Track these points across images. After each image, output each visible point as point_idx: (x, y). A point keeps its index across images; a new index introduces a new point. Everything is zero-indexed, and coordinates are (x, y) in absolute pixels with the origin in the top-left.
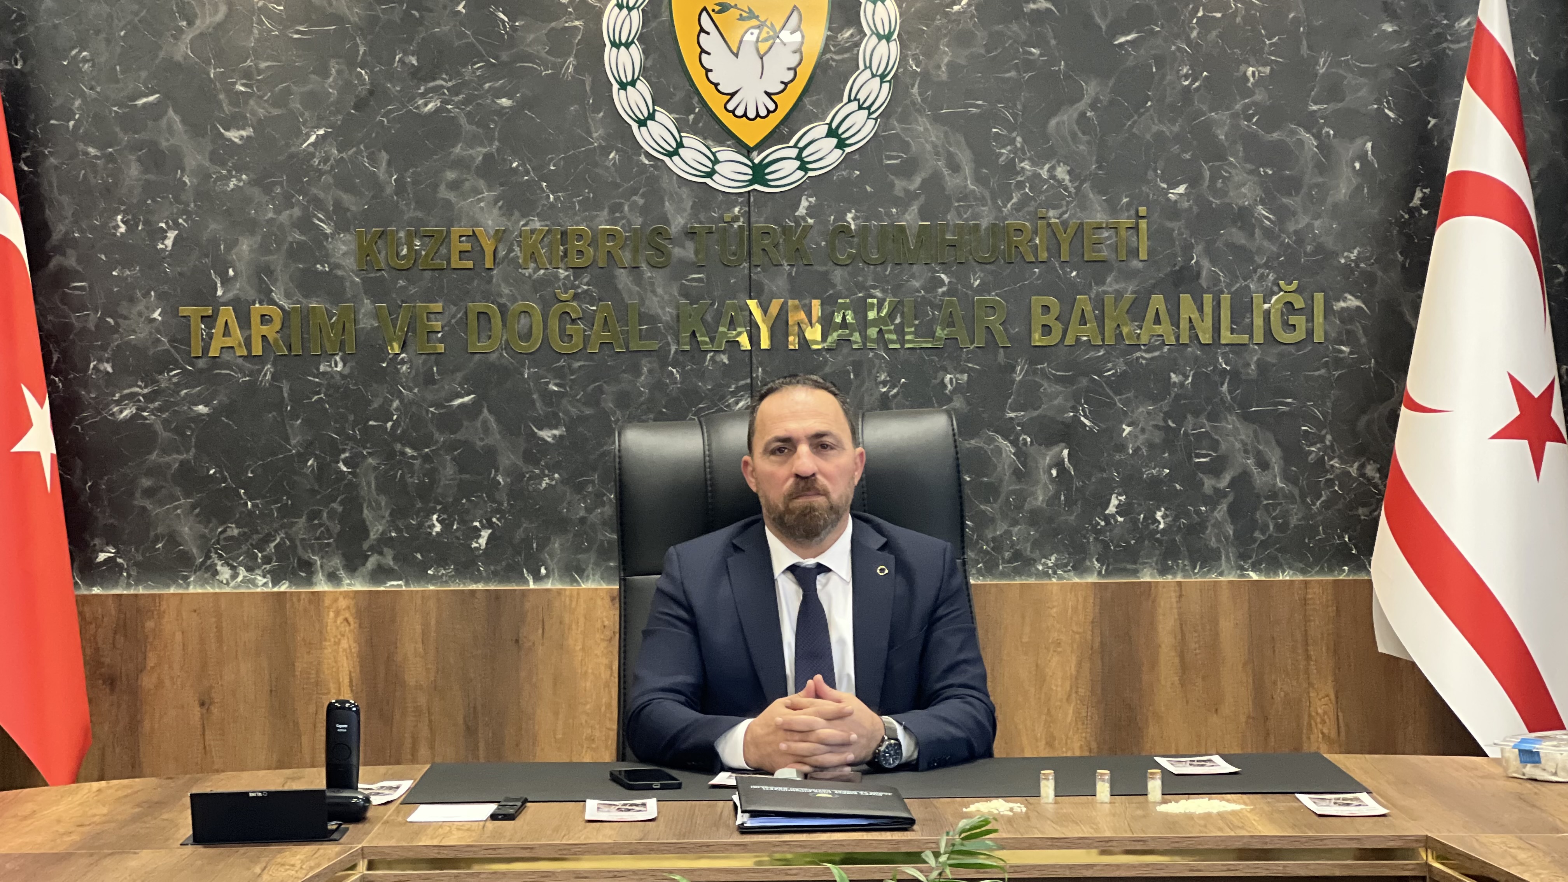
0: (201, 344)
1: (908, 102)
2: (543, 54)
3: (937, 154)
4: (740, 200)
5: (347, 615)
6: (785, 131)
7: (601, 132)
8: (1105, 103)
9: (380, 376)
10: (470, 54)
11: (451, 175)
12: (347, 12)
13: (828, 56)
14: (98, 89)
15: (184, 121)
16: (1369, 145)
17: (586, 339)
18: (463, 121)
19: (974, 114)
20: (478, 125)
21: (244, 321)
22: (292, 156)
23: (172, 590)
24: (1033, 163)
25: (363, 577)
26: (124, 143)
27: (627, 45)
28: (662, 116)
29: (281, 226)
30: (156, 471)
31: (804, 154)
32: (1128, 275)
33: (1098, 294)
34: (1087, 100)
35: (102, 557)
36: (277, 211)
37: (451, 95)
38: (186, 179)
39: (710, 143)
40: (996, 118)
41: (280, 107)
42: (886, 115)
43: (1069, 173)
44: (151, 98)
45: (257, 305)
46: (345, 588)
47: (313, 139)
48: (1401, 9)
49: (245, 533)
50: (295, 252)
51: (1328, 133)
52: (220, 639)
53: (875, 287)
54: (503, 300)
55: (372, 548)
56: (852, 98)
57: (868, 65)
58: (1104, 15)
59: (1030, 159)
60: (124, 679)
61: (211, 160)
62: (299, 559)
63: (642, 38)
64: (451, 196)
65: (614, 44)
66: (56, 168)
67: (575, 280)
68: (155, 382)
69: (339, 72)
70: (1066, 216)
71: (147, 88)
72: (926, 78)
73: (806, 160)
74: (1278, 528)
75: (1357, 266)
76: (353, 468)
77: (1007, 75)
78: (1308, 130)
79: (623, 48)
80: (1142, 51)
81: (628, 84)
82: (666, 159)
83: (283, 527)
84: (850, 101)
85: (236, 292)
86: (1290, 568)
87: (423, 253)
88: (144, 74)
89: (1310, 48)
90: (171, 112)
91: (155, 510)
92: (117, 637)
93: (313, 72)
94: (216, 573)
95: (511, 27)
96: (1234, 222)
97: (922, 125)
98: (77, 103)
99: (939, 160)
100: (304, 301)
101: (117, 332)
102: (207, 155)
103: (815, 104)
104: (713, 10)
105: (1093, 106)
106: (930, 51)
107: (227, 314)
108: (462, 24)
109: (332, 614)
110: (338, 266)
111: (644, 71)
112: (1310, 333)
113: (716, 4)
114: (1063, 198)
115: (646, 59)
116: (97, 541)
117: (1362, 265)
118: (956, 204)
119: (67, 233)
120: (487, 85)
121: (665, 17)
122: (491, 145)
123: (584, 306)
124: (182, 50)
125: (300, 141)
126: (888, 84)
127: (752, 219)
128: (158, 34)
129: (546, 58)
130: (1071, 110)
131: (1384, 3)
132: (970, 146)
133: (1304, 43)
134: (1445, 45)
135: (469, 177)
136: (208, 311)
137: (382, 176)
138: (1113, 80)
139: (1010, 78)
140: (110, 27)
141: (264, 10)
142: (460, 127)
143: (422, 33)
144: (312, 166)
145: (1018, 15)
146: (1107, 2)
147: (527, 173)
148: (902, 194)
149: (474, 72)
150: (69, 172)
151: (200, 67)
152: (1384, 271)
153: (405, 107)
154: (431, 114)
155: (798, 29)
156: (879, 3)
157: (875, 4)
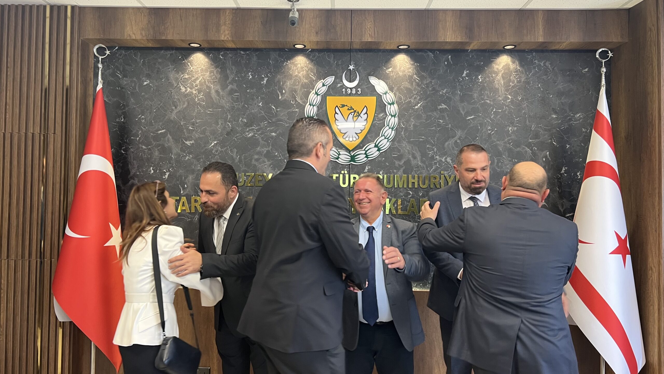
1: (400, 137)
2: (286, 119)
3: (409, 153)
4: (347, 167)
6: (361, 145)
8: (463, 138)
10: (263, 119)
11: (256, 157)
12: (225, 105)
13: (375, 122)
14: (147, 128)
15: (173, 138)
16: (548, 153)
18: (260, 140)
19: (421, 141)
20: (265, 141)
21: (189, 202)
22: (206, 150)
24: (440, 157)
26: (154, 145)
31: (367, 153)
34: (457, 137)
37: (257, 131)
38: (173, 156)
39: (337, 148)
40: (428, 142)
41: (203, 134)
42: (393, 141)
43: (451, 160)
44: (163, 131)
45: (194, 196)
47: (213, 144)
48: (558, 110)
51: (535, 149)
56: (383, 135)
57: (388, 125)
58: (464, 110)
59: (439, 155)
61: (181, 150)
63: (317, 115)
64: (257, 164)
66: (133, 152)
69: (222, 124)
70: (450, 173)
71: (162, 128)
72: (406, 129)
78: (529, 148)
80: (476, 122)
84: (382, 136)
85: (187, 192)
87: (247, 181)
88: (161, 123)
89: (529, 122)
90: (169, 135)
93: (214, 124)
95: (277, 111)
97: (404, 144)
98: (140, 132)
99: (410, 155)
102: (179, 149)
103: (371, 137)
104: (340, 107)
105: (459, 139)
106: (408, 121)
107: (184, 199)
108: (261, 109)
113: (341, 105)
114: (449, 168)
118: (415, 169)
119: (135, 173)
120: (268, 129)
121: (324, 109)
122: (269, 148)
124: (173, 116)
125: (209, 145)
126: (394, 131)
127: (350, 173)
128: (166, 111)
129: (287, 121)
130: (452, 140)
131: (553, 108)
132: (420, 151)
133: (528, 120)
134: (572, 122)
135: (261, 157)
136: (178, 198)
137: (234, 156)
138: (466, 130)
139: (433, 130)
140: (151, 108)
141: (199, 104)
142: (259, 142)
143: (248, 112)
144: (212, 153)
145: (436, 109)
146: (465, 106)
147: (280, 157)
148: (398, 166)
149: (264, 124)
150: (136, 153)
151: (178, 121)
152: (553, 193)
153: (242, 135)
154: (250, 137)
155: (366, 113)
156: (392, 105)
157: (391, 105)
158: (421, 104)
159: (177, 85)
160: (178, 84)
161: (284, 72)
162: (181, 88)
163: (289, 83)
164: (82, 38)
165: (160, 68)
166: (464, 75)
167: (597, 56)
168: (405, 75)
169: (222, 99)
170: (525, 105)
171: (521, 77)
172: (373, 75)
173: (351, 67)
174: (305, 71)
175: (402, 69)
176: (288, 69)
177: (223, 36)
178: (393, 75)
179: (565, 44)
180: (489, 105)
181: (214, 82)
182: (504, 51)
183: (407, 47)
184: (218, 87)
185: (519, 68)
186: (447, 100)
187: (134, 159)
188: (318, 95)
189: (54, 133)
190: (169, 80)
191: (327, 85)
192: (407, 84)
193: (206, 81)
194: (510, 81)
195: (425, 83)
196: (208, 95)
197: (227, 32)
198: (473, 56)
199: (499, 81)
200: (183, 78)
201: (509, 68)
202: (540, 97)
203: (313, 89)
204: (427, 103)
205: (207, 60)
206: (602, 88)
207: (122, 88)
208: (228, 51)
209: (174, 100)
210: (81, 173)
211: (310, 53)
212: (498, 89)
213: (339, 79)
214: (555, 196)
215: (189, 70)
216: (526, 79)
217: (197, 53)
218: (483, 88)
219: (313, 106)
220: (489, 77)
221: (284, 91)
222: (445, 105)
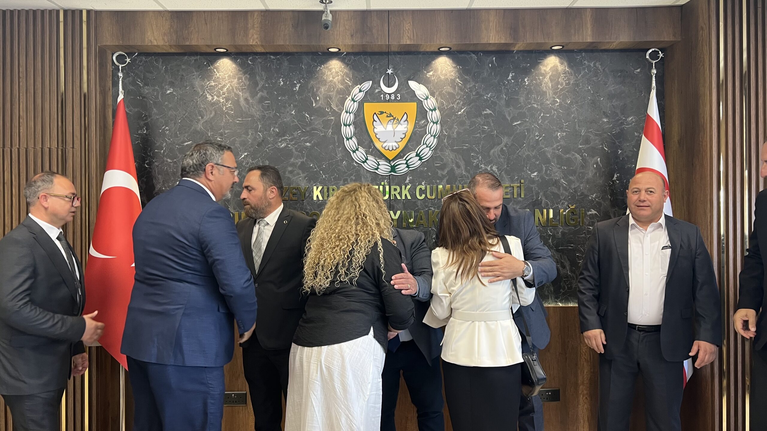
1: (443, 145)
2: (321, 128)
3: (452, 162)
4: (387, 177)
6: (402, 155)
7: (340, 154)
8: (510, 145)
10: (296, 128)
11: (290, 169)
12: (255, 114)
13: (416, 129)
14: (171, 140)
16: (599, 159)
18: (294, 150)
19: (465, 149)
20: (299, 152)
26: (180, 158)
27: (349, 125)
28: (361, 149)
31: (408, 162)
34: (503, 144)
37: (290, 142)
39: (377, 158)
40: (473, 151)
42: (436, 149)
43: (497, 168)
44: (189, 143)
47: (243, 156)
48: (609, 114)
51: (585, 155)
53: (431, 207)
54: (307, 211)
56: (424, 143)
57: (430, 132)
58: (509, 115)
59: (484, 164)
63: (354, 123)
64: (290, 176)
65: (344, 125)
66: (157, 166)
69: (252, 134)
71: (188, 139)
72: (449, 137)
73: (408, 164)
74: (568, 288)
75: (595, 200)
77: (476, 136)
78: (578, 154)
80: (522, 128)
81: (349, 138)
82: (362, 164)
86: (573, 302)
88: (186, 135)
89: (579, 126)
93: (243, 134)
95: (311, 119)
96: (553, 185)
97: (447, 152)
98: (164, 144)
99: (453, 164)
103: (412, 146)
104: (378, 114)
105: (505, 146)
106: (451, 128)
108: (294, 118)
111: (355, 134)
112: (579, 222)
113: (380, 112)
115: (356, 130)
117: (597, 200)
118: (459, 179)
119: (160, 188)
120: (302, 139)
121: (361, 116)
122: (303, 159)
124: (200, 126)
125: (239, 157)
126: (436, 139)
127: (391, 184)
128: (192, 121)
129: (322, 130)
130: (498, 147)
131: (604, 112)
132: (464, 159)
133: (577, 125)
134: (624, 126)
135: (296, 169)
138: (512, 137)
140: (176, 119)
141: (227, 113)
142: (293, 152)
143: (280, 121)
144: (243, 165)
145: (480, 115)
146: (511, 111)
147: (316, 168)
148: (441, 176)
149: (298, 134)
150: (161, 167)
151: (206, 132)
152: (604, 202)
153: (274, 145)
154: (283, 148)
155: (406, 120)
156: (434, 111)
157: (432, 112)
158: (465, 110)
159: (203, 94)
160: (204, 92)
161: (317, 78)
162: (207, 96)
163: (324, 89)
164: (99, 45)
165: (184, 75)
166: (510, 78)
167: (647, 57)
168: (448, 78)
169: (251, 108)
170: (575, 109)
171: (569, 79)
172: (411, 80)
173: (390, 71)
174: (340, 77)
175: (444, 72)
176: (321, 74)
177: (251, 41)
178: (434, 79)
179: (615, 44)
180: (537, 110)
181: (243, 90)
182: (551, 52)
183: (449, 49)
184: (247, 95)
185: (567, 70)
186: (492, 105)
187: (159, 174)
188: (354, 101)
189: (73, 148)
190: (193, 88)
191: (364, 91)
192: (449, 89)
193: (234, 88)
194: (558, 83)
195: (468, 87)
196: (236, 103)
197: (255, 36)
198: (518, 58)
199: (547, 83)
200: (209, 85)
201: (557, 70)
202: (590, 100)
203: (349, 95)
204: (471, 108)
205: (234, 66)
206: (653, 90)
207: (144, 97)
208: (257, 56)
209: (200, 109)
210: (104, 189)
211: (345, 56)
212: (545, 92)
213: (376, 84)
214: (606, 204)
215: (215, 77)
216: (576, 81)
217: (223, 58)
218: (530, 92)
219: (350, 113)
220: (536, 80)
221: (318, 98)
222: (490, 110)
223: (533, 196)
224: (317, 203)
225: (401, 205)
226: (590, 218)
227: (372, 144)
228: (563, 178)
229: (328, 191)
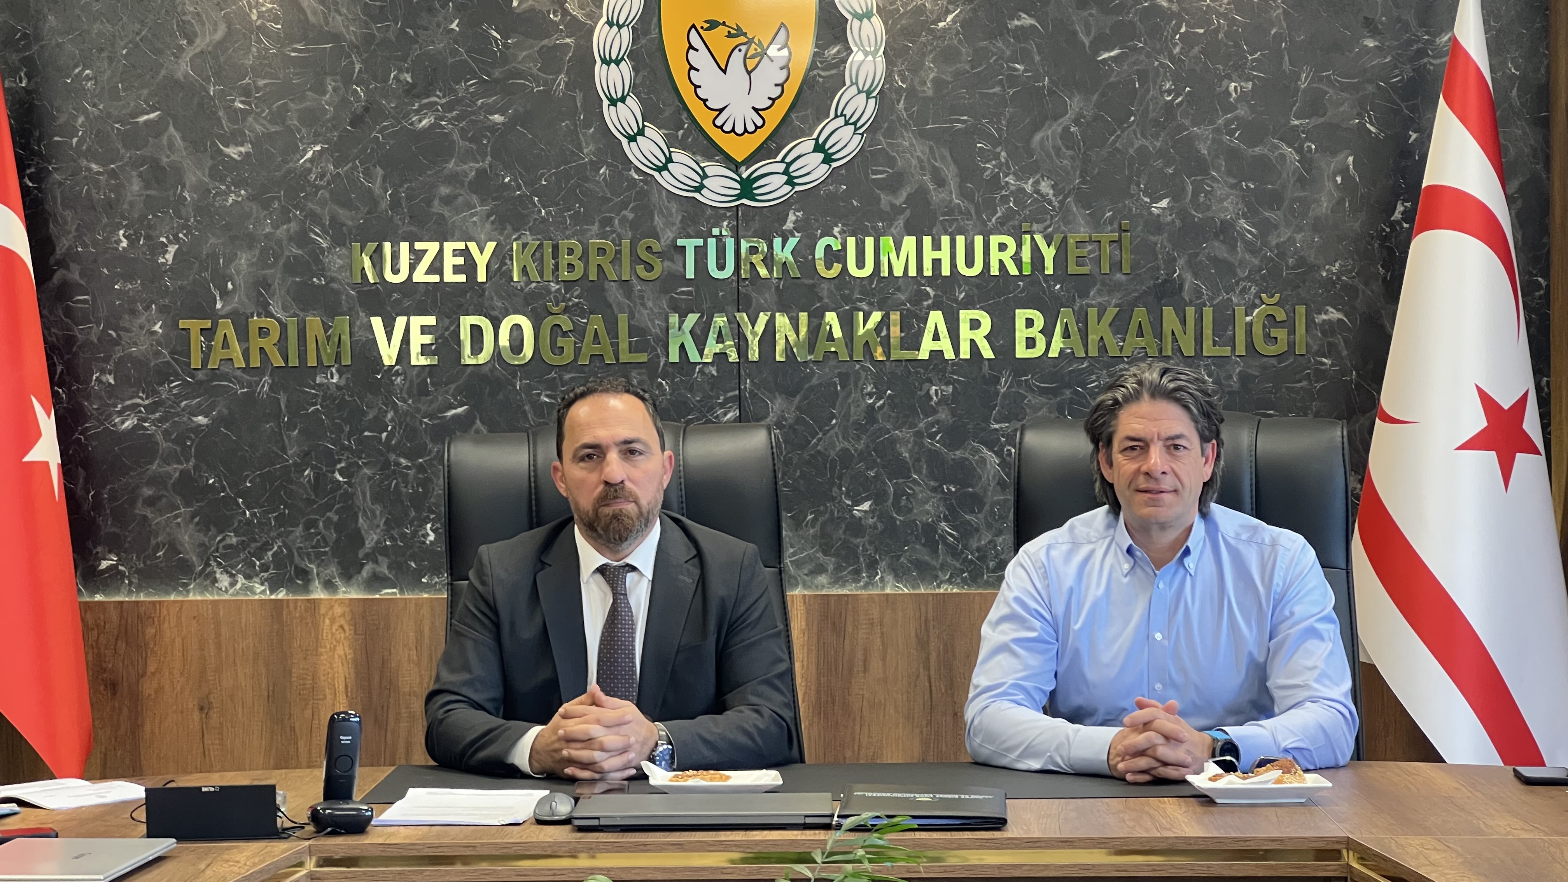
0: (200, 355)
1: (894, 117)
2: (535, 71)
3: (922, 168)
4: (728, 214)
5: (343, 622)
6: (773, 146)
7: (592, 147)
8: (1089, 118)
9: (375, 387)
10: (462, 72)
11: (444, 190)
12: (344, 30)
13: (815, 72)
14: (101, 107)
15: (183, 138)
16: (1351, 159)
17: (578, 351)
18: (456, 136)
19: (960, 129)
20: (471, 140)
21: (243, 335)
22: (289, 172)
23: (172, 597)
24: (1018, 178)
25: (358, 586)
26: (126, 160)
27: (617, 62)
28: (651, 131)
29: (279, 242)
30: (157, 481)
31: (791, 169)
32: (1112, 288)
33: (1081, 307)
34: (1070, 115)
35: (104, 564)
36: (276, 226)
37: (445, 111)
38: (186, 194)
39: (699, 158)
40: (980, 133)
41: (277, 124)
42: (872, 130)
43: (1053, 187)
44: (152, 116)
45: (255, 318)
46: (340, 596)
47: (309, 155)
48: (1382, 24)
49: (243, 541)
50: (292, 267)
51: (1309, 147)
52: (218, 645)
53: (861, 300)
54: (495, 313)
55: (367, 556)
56: (839, 114)
57: (854, 81)
58: (1088, 31)
59: (1015, 174)
60: (125, 684)
61: (211, 176)
62: (296, 567)
63: (633, 55)
64: (445, 211)
65: (604, 61)
66: (60, 184)
67: (566, 293)
68: (155, 392)
69: (335, 89)
70: (1050, 229)
71: (149, 105)
72: (911, 93)
73: (793, 174)
75: (1339, 278)
76: (348, 477)
77: (991, 91)
78: (1290, 145)
79: (613, 65)
80: (1125, 67)
81: (618, 100)
82: (656, 174)
83: (279, 535)
84: (836, 116)
85: (234, 305)
87: (418, 266)
88: (145, 92)
89: (1292, 63)
90: (171, 129)
91: (157, 519)
92: (119, 642)
93: (310, 89)
94: (215, 580)
95: (504, 45)
96: (1217, 236)
97: (907, 140)
98: (81, 120)
99: (925, 175)
100: (301, 314)
101: (119, 344)
102: (206, 171)
103: (803, 120)
104: (702, 28)
105: (1077, 122)
106: (916, 68)
107: (226, 327)
108: (456, 42)
109: (327, 622)
110: (333, 280)
111: (635, 88)
112: (1292, 345)
113: (705, 22)
114: (1047, 212)
115: (636, 76)
116: (99, 549)
117: (1344, 278)
118: (941, 218)
119: (70, 248)
120: (480, 102)
121: (654, 35)
122: (483, 161)
123: (574, 318)
124: (184, 68)
125: (298, 156)
126: (874, 100)
127: (740, 233)
128: (159, 52)
129: (538, 75)
130: (1055, 125)
131: (1365, 19)
132: (955, 161)
133: (1287, 58)
134: (1423, 62)
135: (462, 193)
136: (208, 324)
137: (377, 191)
138: (1097, 95)
139: (994, 94)
140: (113, 45)
141: (262, 29)
142: (453, 142)
143: (416, 51)
144: (309, 181)
145: (1002, 31)
146: (1091, 18)
148: (888, 209)
149: (467, 89)
150: (72, 188)
151: (201, 85)
152: (1366, 284)
153: (400, 123)
154: (426, 130)
155: (785, 45)
156: (865, 20)
157: (861, 21)
158: (957, 16)
169: (333, 12)
170: (1279, 11)
180: (1168, 15)
187: (63, 206)
204: (974, 10)
209: (184, 18)
214: (1372, 291)
222: (1029, 15)
223: (1158, 269)
224: (522, 290)
225: (770, 296)
226: (1324, 333)
227: (684, 116)
228: (1244, 216)
229: (555, 255)
